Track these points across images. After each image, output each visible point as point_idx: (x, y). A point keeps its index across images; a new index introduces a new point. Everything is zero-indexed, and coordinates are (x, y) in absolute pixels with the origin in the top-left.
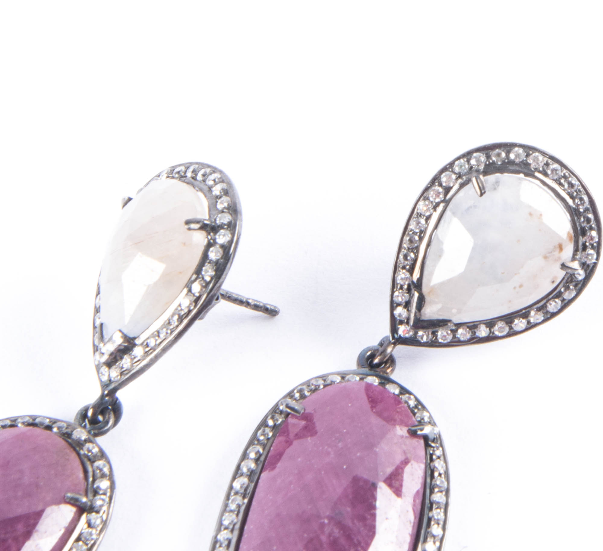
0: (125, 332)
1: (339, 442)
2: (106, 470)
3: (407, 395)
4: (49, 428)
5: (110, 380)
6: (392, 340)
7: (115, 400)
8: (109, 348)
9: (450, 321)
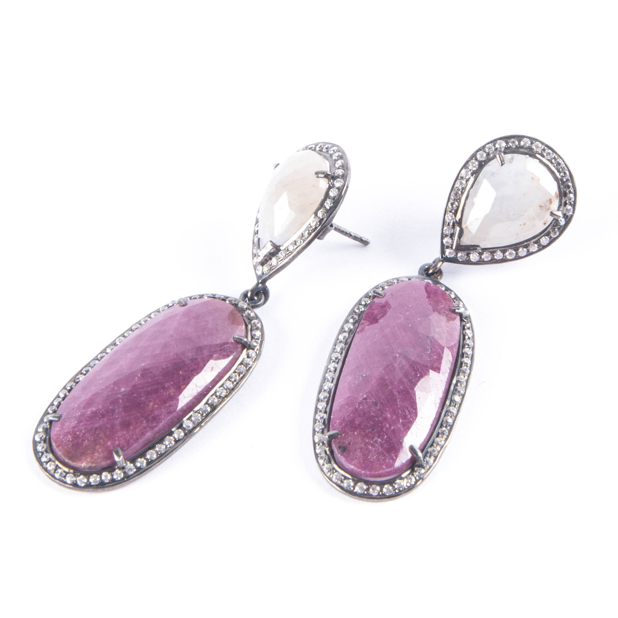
0: (274, 242)
1: (407, 312)
2: (259, 325)
3: (449, 291)
4: (224, 300)
5: (263, 274)
6: (442, 258)
7: (265, 287)
8: (263, 253)
9: (478, 246)
